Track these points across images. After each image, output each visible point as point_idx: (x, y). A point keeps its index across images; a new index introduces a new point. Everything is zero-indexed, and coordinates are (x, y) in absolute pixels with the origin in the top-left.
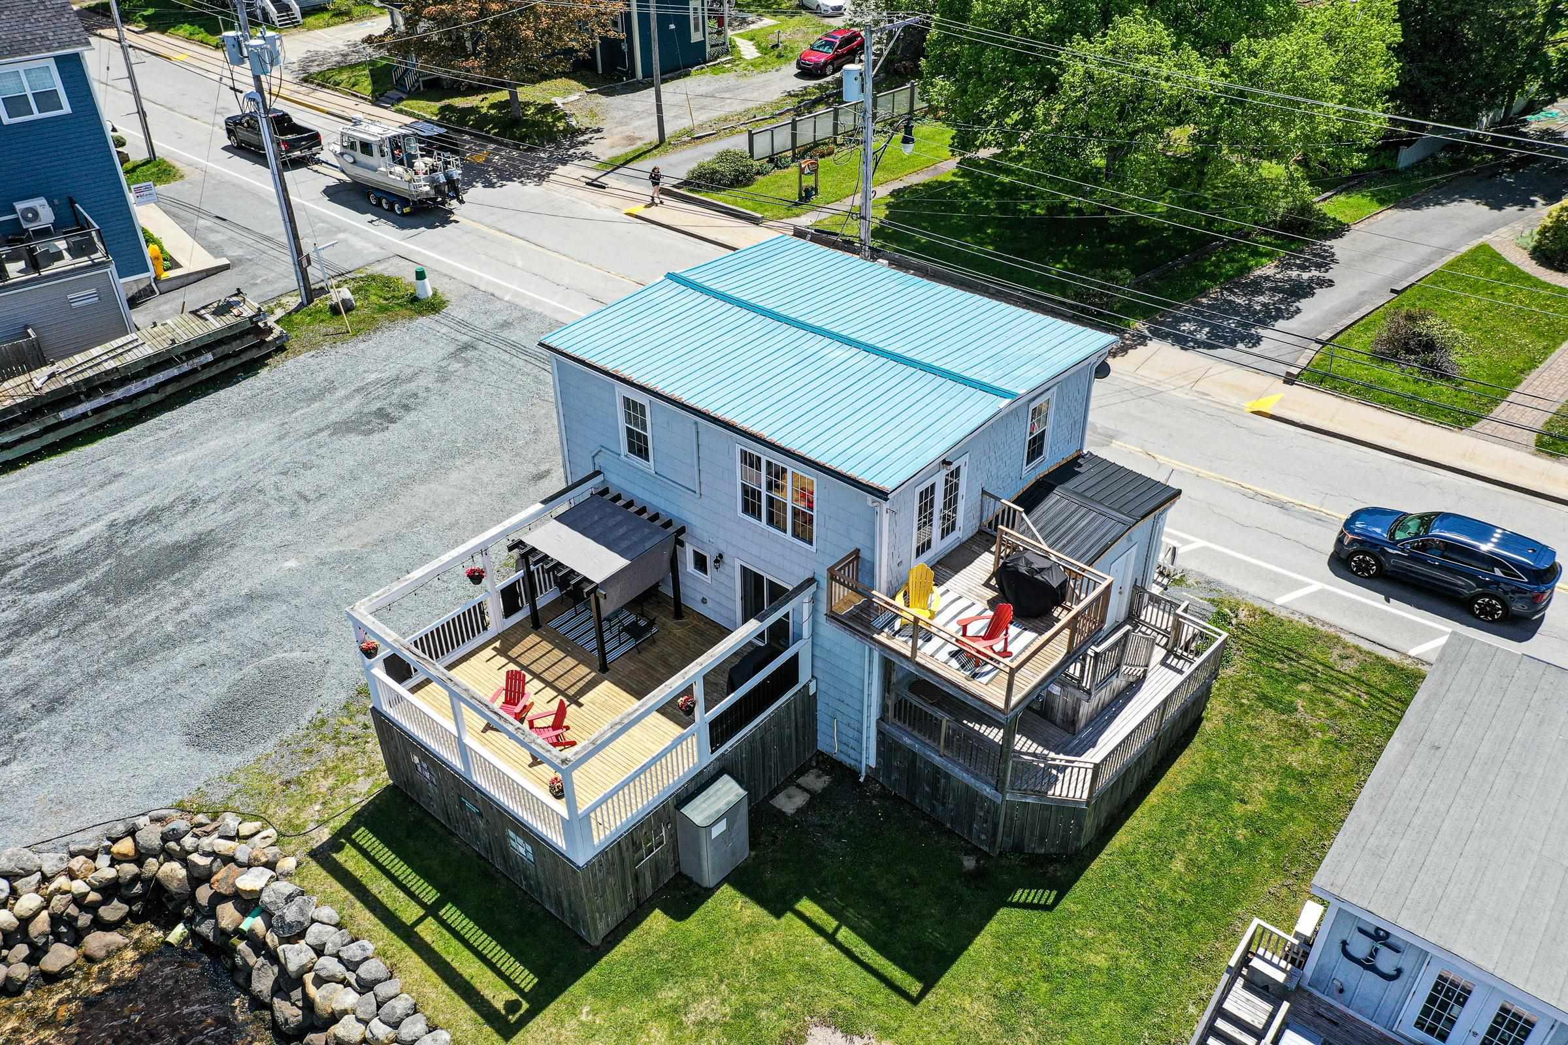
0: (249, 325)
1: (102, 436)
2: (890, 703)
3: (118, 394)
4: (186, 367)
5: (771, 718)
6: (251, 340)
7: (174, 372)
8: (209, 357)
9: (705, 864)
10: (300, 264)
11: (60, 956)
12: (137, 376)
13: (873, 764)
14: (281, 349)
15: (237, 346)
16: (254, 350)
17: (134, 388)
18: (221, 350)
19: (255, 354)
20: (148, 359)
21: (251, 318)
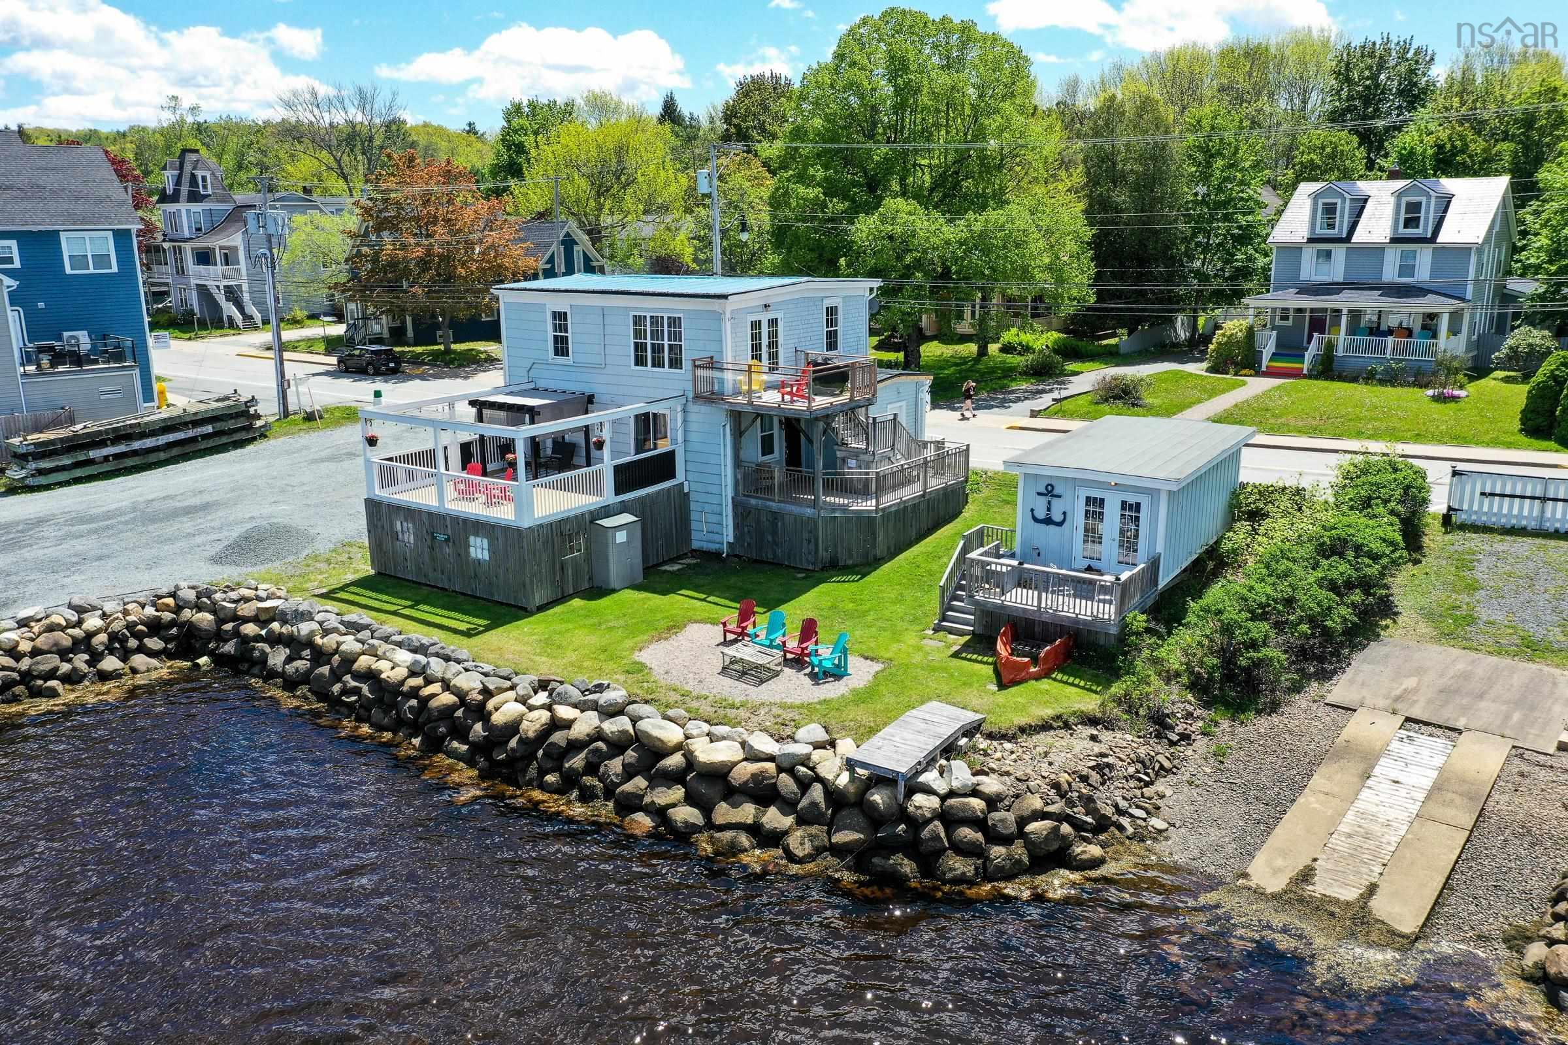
0: (243, 408)
1: (118, 476)
2: (739, 477)
3: (136, 445)
4: (191, 433)
5: (658, 493)
6: (242, 423)
7: (180, 435)
8: (209, 429)
9: (611, 566)
10: (282, 386)
11: (110, 663)
12: (153, 433)
13: (731, 540)
14: (263, 436)
15: (232, 424)
16: (244, 433)
17: (149, 443)
18: (220, 426)
19: (243, 436)
20: (164, 420)
21: (246, 403)
